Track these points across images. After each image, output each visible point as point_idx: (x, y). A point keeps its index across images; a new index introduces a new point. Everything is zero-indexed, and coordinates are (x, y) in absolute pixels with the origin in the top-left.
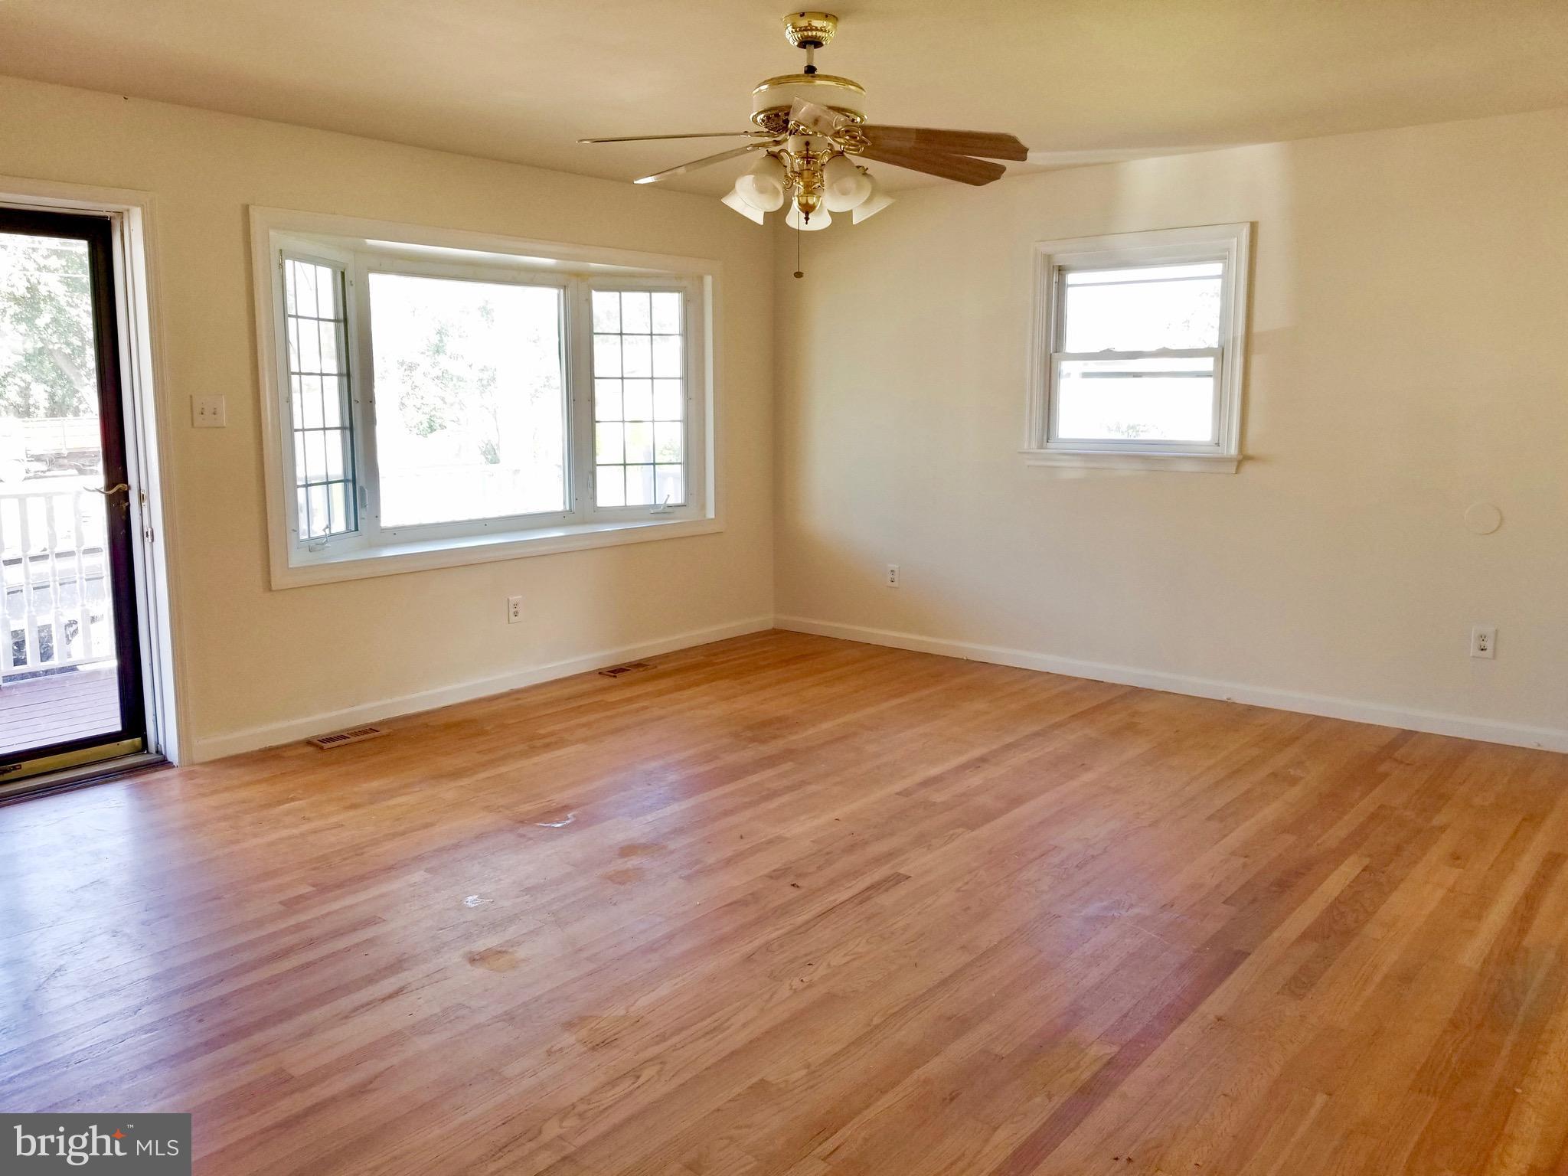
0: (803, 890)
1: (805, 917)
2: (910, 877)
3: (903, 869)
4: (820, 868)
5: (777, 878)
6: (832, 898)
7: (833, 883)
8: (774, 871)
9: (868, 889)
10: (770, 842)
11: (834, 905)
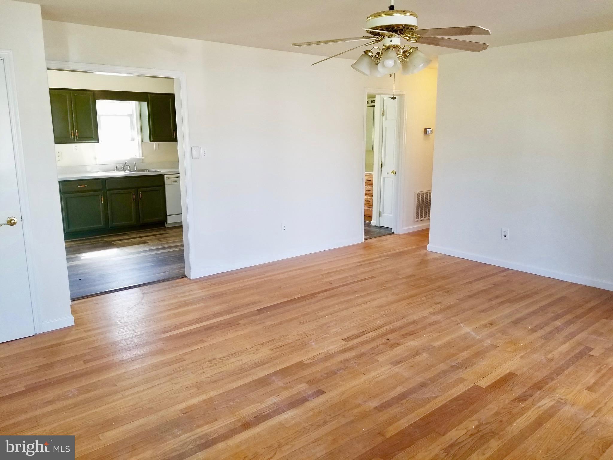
0: (385, 338)
1: (385, 328)
2: (342, 340)
3: (344, 343)
4: (377, 347)
5: (395, 343)
6: (375, 334)
7: (373, 340)
8: (397, 347)
9: (360, 336)
10: (399, 363)
11: (375, 331)
